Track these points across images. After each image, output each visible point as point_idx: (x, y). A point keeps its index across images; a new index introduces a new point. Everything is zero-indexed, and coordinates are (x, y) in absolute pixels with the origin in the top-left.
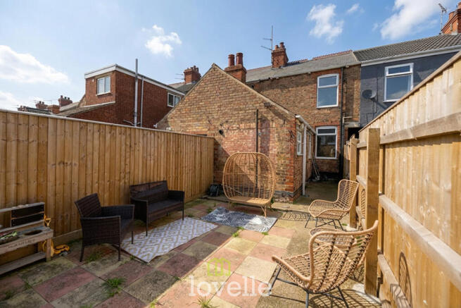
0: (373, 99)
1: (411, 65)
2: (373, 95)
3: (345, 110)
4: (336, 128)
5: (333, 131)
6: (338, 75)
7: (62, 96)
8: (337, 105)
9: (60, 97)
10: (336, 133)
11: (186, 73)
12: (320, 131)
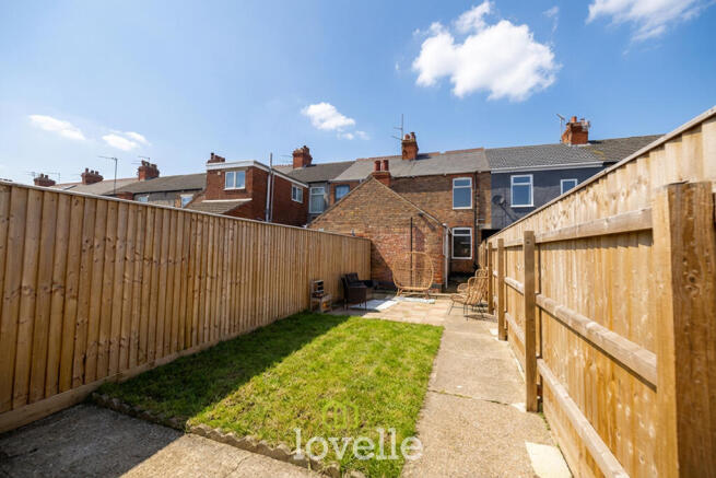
0: (501, 205)
1: (531, 176)
2: (502, 201)
3: (479, 213)
4: (471, 229)
5: (468, 232)
6: (471, 179)
7: (87, 170)
8: (471, 207)
9: (84, 171)
10: (471, 235)
11: (296, 155)
12: (456, 232)
